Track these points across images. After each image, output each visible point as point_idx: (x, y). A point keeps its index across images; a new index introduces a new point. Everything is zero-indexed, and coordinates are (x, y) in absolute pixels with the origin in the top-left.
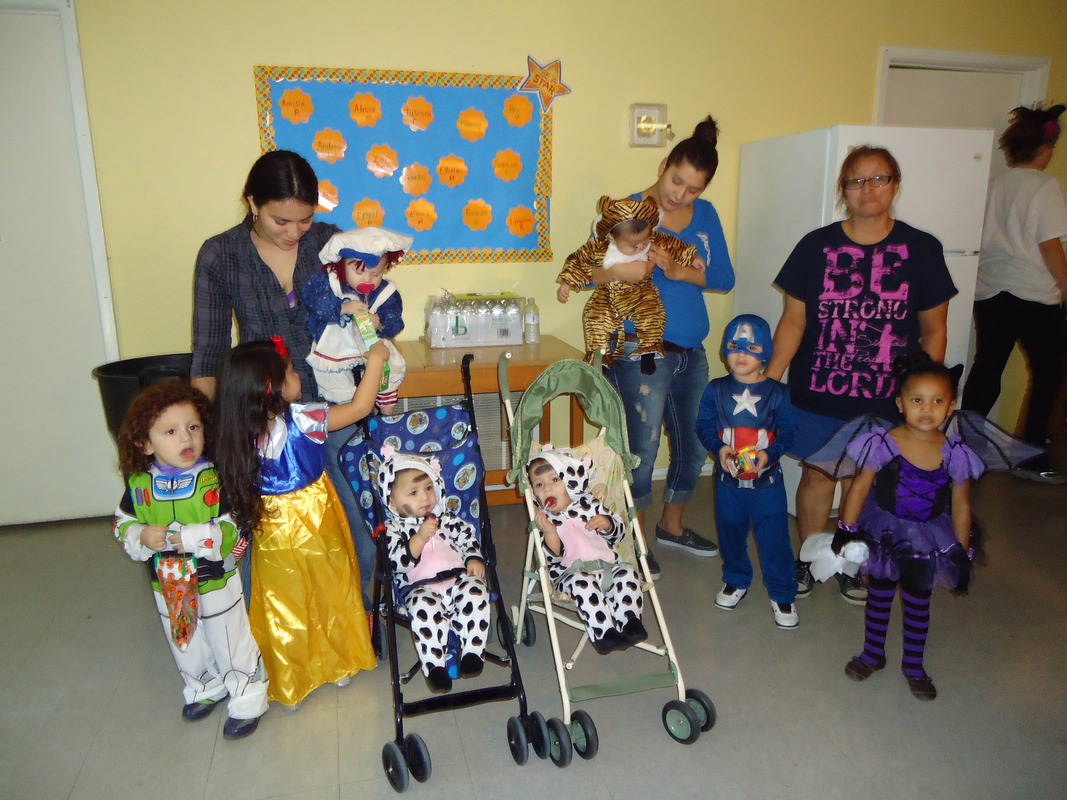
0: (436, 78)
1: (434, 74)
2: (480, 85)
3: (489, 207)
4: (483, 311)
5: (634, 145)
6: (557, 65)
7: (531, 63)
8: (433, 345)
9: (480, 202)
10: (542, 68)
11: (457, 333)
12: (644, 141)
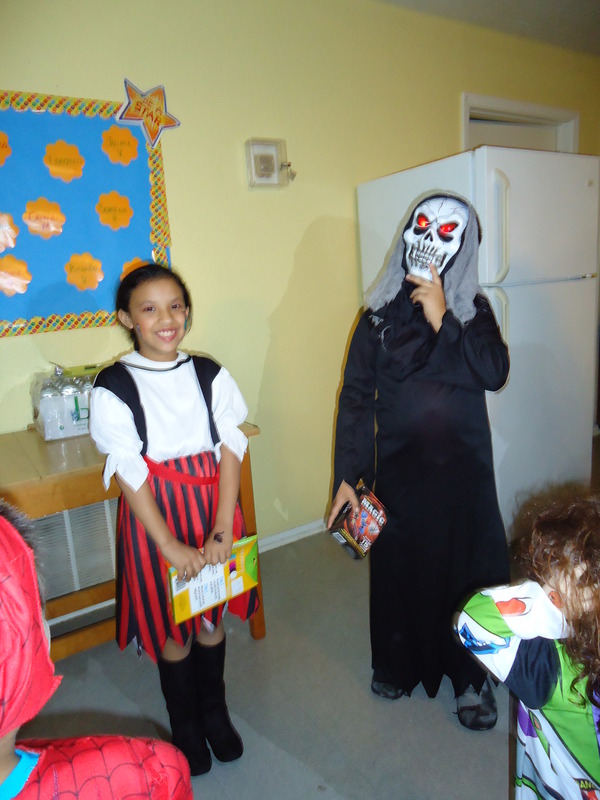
2: (69, 112)
3: (99, 264)
5: (252, 185)
6: (160, 93)
7: (130, 90)
8: (48, 437)
9: (87, 258)
10: (143, 95)
11: (78, 418)
12: (264, 181)
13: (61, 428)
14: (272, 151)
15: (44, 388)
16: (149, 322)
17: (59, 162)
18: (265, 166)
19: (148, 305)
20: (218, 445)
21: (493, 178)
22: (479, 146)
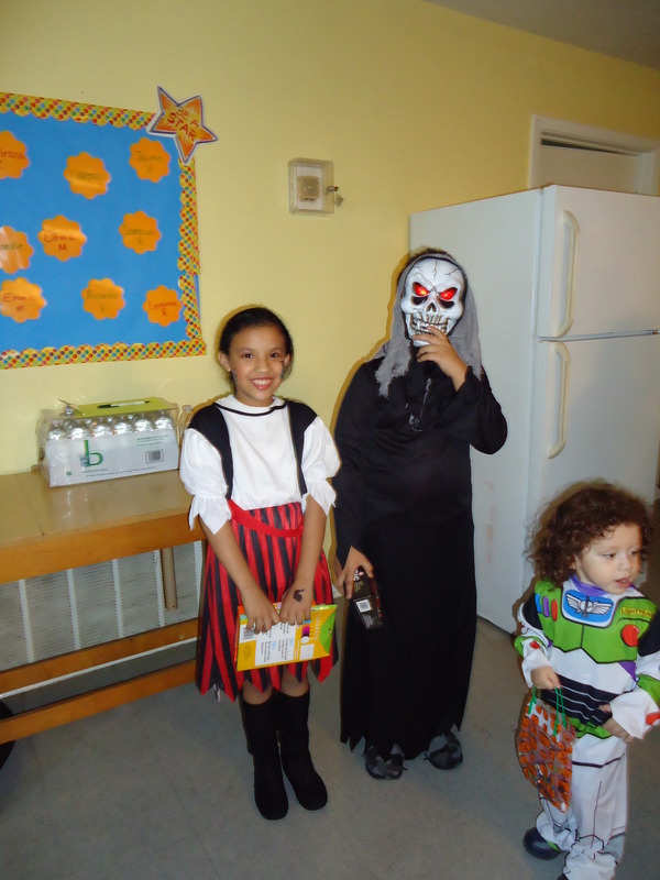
0: (28, 104)
1: (26, 99)
2: (95, 121)
3: (122, 290)
4: (122, 428)
5: (294, 211)
6: (197, 103)
7: (164, 98)
8: (53, 483)
9: (108, 283)
10: (178, 105)
11: (88, 464)
12: (307, 205)
13: (69, 474)
14: (317, 173)
15: (53, 428)
16: (246, 368)
17: (82, 176)
18: (309, 189)
19: (247, 352)
20: (305, 495)
21: (562, 219)
22: (548, 185)
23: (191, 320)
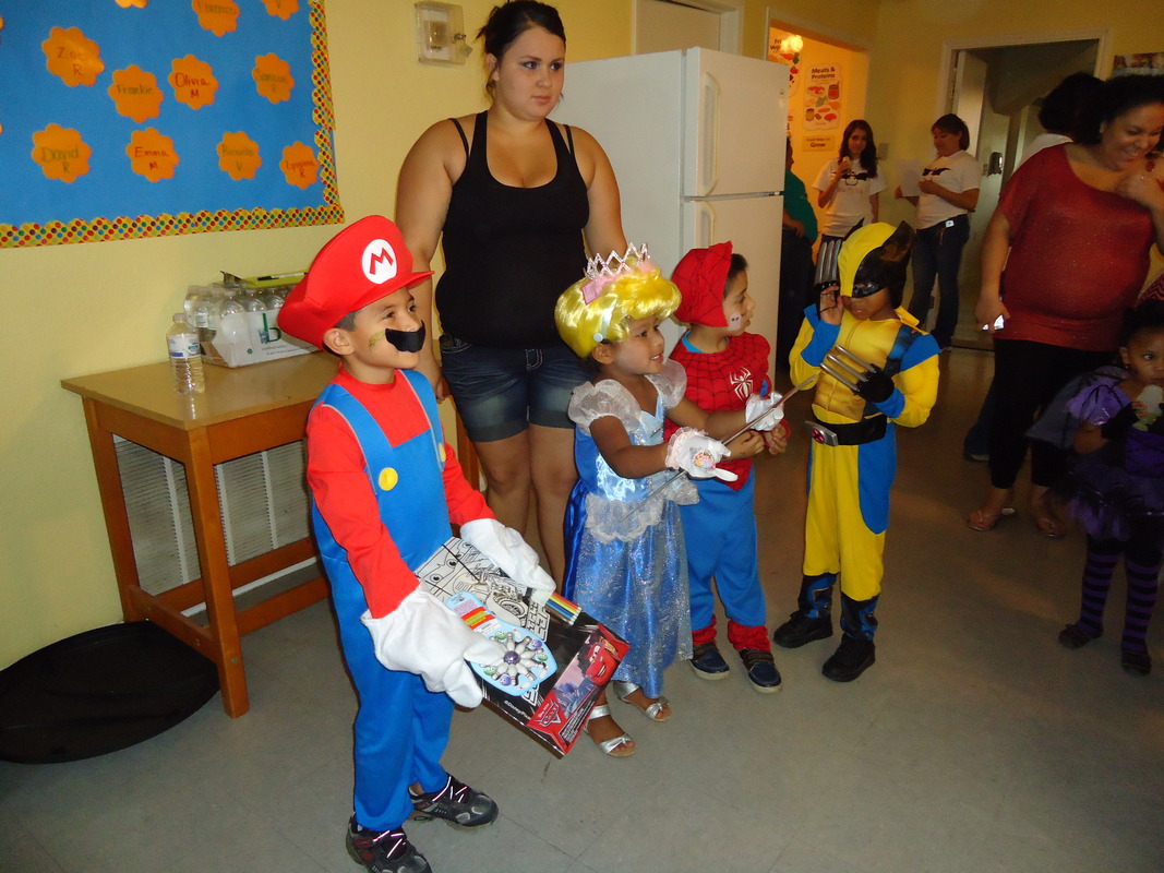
3: (255, 146)
5: (423, 60)
8: (233, 363)
9: (242, 138)
11: (268, 340)
12: (436, 54)
13: (250, 351)
14: (444, 18)
17: (210, 9)
18: (437, 35)
21: (703, 80)
22: (691, 46)
23: (328, 182)
